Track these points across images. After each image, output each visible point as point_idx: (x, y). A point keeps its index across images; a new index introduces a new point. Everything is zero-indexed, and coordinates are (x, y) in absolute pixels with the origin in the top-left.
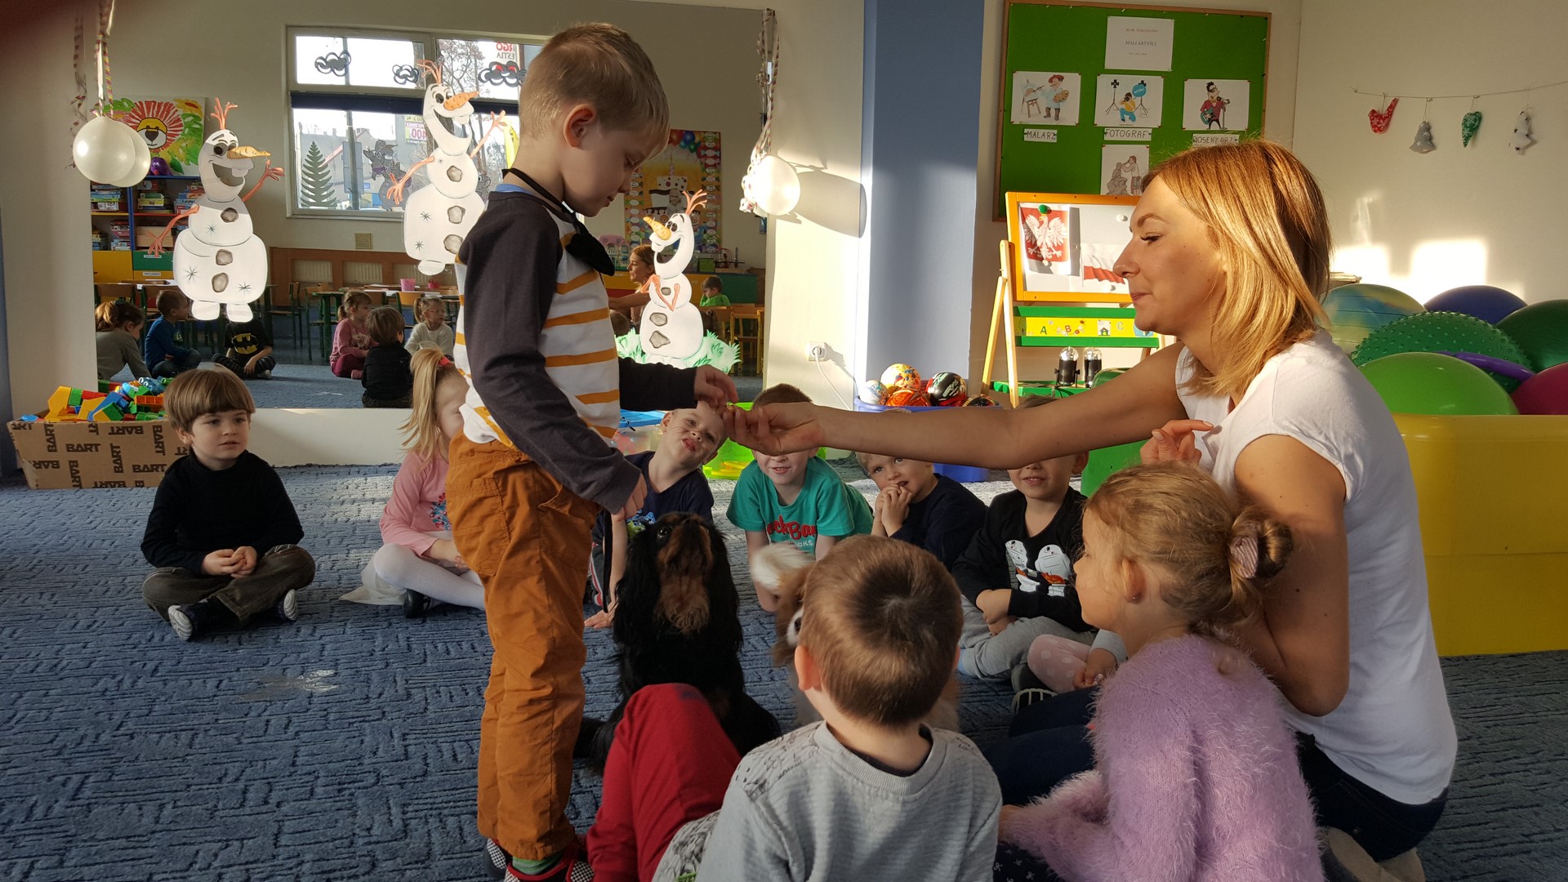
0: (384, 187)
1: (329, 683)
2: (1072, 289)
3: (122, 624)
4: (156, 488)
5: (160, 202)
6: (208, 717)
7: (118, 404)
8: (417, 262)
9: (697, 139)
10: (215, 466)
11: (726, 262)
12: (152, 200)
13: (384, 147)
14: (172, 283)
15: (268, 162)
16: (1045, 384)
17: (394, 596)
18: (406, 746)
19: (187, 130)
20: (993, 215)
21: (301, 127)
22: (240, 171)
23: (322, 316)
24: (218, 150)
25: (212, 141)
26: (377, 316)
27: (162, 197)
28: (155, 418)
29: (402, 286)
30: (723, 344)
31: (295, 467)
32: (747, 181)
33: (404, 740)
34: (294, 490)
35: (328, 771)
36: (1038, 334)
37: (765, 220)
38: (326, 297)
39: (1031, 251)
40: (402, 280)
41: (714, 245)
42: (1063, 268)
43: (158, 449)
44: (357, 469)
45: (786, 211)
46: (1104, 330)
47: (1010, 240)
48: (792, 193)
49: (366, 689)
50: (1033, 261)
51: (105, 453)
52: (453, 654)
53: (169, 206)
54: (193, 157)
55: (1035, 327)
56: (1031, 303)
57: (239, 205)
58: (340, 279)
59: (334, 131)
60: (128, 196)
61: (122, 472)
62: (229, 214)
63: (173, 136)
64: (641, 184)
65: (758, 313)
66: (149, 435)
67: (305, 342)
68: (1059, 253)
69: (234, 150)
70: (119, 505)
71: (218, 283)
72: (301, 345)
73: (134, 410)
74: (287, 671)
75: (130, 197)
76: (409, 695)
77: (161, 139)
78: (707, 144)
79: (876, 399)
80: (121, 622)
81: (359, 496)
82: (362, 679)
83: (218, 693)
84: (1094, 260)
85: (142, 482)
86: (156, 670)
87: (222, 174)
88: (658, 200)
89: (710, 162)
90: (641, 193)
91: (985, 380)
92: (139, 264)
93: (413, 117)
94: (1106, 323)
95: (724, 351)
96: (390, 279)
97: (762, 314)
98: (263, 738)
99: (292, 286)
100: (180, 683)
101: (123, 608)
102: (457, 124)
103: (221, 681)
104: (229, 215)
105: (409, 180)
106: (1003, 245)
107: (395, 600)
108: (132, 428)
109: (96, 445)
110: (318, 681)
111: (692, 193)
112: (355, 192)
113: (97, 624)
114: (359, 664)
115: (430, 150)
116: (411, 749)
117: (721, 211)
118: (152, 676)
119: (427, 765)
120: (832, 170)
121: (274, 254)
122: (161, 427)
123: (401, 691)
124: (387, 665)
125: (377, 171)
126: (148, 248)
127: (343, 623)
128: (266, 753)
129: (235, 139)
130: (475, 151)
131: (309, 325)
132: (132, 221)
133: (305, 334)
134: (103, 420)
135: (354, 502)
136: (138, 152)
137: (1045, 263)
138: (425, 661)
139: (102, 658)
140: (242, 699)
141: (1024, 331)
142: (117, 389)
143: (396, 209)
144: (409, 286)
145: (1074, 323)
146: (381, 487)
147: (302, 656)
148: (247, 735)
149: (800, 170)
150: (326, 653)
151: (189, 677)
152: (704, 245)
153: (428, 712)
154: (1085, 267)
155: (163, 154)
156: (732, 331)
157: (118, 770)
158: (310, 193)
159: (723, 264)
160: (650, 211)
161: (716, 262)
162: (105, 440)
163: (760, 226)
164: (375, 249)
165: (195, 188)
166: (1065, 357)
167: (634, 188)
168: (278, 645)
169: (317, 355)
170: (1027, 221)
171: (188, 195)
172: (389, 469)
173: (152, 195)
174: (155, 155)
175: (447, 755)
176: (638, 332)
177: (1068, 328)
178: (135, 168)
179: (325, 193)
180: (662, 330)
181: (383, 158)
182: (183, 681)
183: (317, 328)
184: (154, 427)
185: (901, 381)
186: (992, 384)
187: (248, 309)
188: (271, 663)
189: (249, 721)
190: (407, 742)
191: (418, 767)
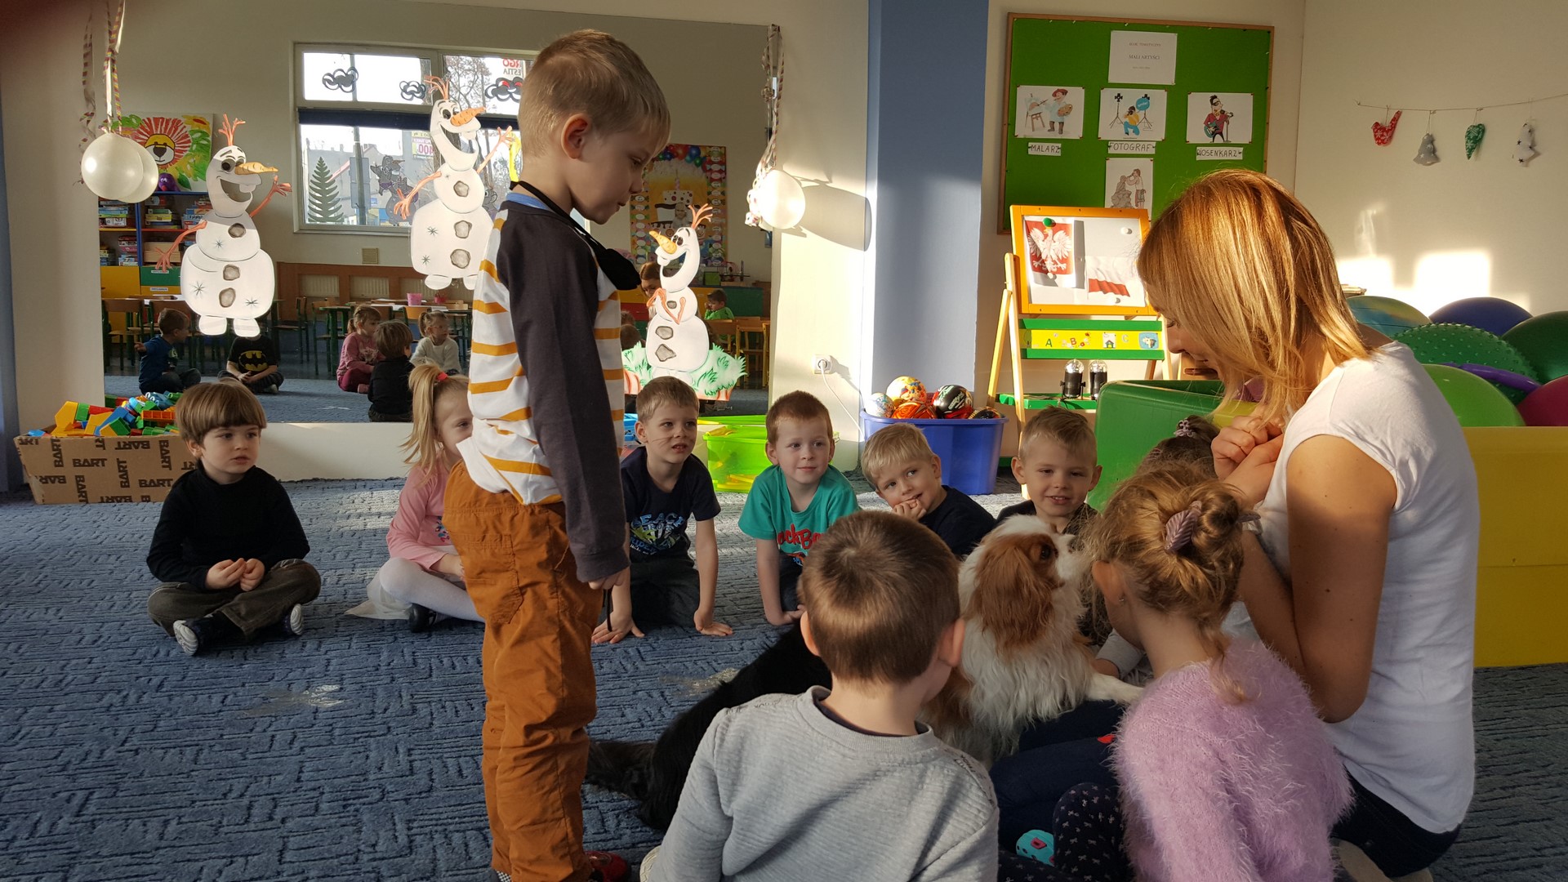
0: (391, 202)
1: (334, 698)
2: (1077, 302)
3: (128, 640)
4: (162, 503)
5: (167, 217)
6: (213, 733)
7: (125, 419)
8: (424, 277)
9: (703, 154)
10: (223, 480)
11: (731, 276)
12: (159, 215)
13: (391, 163)
14: (179, 298)
15: (276, 178)
16: (1051, 396)
17: (400, 610)
18: (411, 762)
19: (195, 146)
20: (998, 228)
21: (308, 142)
22: (247, 187)
23: (329, 330)
24: (226, 166)
25: (219, 157)
26: (385, 330)
27: (170, 212)
28: (161, 433)
29: (409, 300)
30: (729, 357)
31: (302, 481)
32: (752, 195)
33: (410, 755)
34: (301, 504)
35: (334, 787)
36: (1043, 346)
37: (771, 234)
38: (333, 312)
39: (1036, 264)
40: (408, 295)
41: (720, 259)
42: (1068, 281)
43: (165, 464)
44: (363, 483)
45: (791, 224)
46: (1109, 342)
47: (1015, 253)
48: (797, 207)
49: (371, 704)
50: (1038, 274)
51: (111, 467)
52: (458, 669)
53: (177, 221)
54: (201, 173)
55: (1040, 339)
56: (1036, 316)
57: (247, 220)
58: (347, 293)
59: (342, 146)
60: (136, 212)
61: (128, 486)
62: (236, 229)
63: (181, 152)
64: (647, 199)
65: (764, 326)
66: (155, 449)
67: (312, 357)
68: (1063, 266)
69: (241, 166)
70: (125, 519)
71: (225, 298)
72: (308, 360)
73: (141, 424)
74: (292, 686)
75: (138, 213)
76: (414, 710)
77: (169, 155)
78: (712, 158)
79: (882, 411)
80: (126, 637)
81: (365, 510)
82: (367, 694)
83: (224, 709)
84: (1099, 273)
85: (149, 497)
86: (161, 685)
87: (230, 189)
88: (663, 215)
89: (716, 176)
90: (647, 207)
91: (991, 392)
92: (147, 278)
93: (420, 133)
94: (1111, 336)
95: (730, 363)
96: (397, 294)
97: (768, 327)
98: (267, 754)
99: (299, 301)
100: (186, 698)
101: (128, 623)
102: (464, 139)
103: (226, 697)
104: (236, 231)
105: (416, 195)
106: (1008, 258)
107: (400, 615)
108: (139, 442)
109: (103, 460)
110: (323, 696)
111: (698, 207)
112: (362, 208)
113: (102, 640)
114: (364, 679)
115: (437, 166)
116: (417, 764)
117: (726, 225)
118: (157, 691)
119: (432, 780)
120: (837, 184)
121: (281, 269)
122: (167, 441)
123: (407, 707)
124: (393, 680)
125: (384, 186)
126: (155, 263)
127: (348, 638)
128: (271, 768)
129: (243, 154)
130: (481, 166)
131: (316, 340)
132: (139, 237)
133: (312, 349)
134: (110, 435)
135: (360, 515)
136: (146, 168)
137: (1050, 275)
138: (430, 676)
139: (107, 673)
140: (247, 714)
141: (1029, 343)
142: (124, 404)
143: (403, 224)
144: (416, 301)
145: (1080, 335)
146: (387, 501)
147: (307, 671)
148: (252, 751)
149: (805, 184)
150: (331, 668)
151: (195, 692)
152: (710, 258)
153: (434, 728)
154: (1090, 280)
155: (171, 170)
156: (737, 344)
157: (123, 786)
158: (317, 209)
159: (729, 278)
160: (656, 225)
161: (722, 276)
162: (111, 455)
163: (766, 240)
164: (382, 264)
165: (203, 203)
166: (1070, 369)
167: (641, 202)
168: (284, 659)
169: (323, 369)
170: (1031, 234)
171: (196, 210)
172: (394, 482)
173: (161, 211)
174: (162, 171)
175: (453, 771)
176: (643, 346)
177: (1073, 341)
178: (143, 184)
179: (332, 208)
180: (667, 343)
181: (390, 174)
182: (188, 697)
183: (324, 343)
184: (160, 442)
185: (907, 394)
186: (998, 396)
187: (255, 324)
188: (276, 678)
189: (254, 737)
190: (413, 757)
191: (424, 782)
